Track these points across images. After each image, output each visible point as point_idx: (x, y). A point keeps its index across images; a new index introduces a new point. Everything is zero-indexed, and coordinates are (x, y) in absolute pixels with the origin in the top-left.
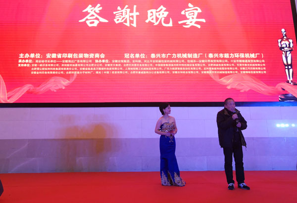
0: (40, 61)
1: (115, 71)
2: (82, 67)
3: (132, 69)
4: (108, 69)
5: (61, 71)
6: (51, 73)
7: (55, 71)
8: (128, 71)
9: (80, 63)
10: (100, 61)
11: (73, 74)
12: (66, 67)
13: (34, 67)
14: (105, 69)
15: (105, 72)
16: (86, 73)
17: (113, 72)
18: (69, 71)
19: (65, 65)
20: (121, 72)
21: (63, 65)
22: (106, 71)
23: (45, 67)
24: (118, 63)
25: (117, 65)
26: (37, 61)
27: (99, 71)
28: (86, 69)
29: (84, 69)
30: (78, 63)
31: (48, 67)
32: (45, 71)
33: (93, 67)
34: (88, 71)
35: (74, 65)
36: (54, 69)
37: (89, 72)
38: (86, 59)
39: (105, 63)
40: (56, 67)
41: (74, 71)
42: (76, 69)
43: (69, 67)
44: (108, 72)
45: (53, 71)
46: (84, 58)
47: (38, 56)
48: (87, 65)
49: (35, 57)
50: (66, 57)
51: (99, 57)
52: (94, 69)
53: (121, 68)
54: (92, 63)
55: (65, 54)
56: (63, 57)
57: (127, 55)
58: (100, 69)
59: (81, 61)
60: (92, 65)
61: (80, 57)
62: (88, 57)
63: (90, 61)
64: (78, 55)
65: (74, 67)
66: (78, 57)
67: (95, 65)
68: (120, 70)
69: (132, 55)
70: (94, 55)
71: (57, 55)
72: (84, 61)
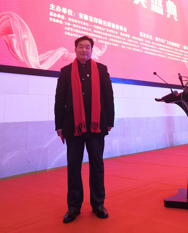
0: (73, 20)
1: (135, 47)
2: (111, 38)
3: (145, 48)
5: (93, 37)
8: (143, 50)
9: (109, 33)
10: (124, 35)
11: (104, 44)
12: (98, 34)
13: (67, 26)
14: (128, 44)
15: (128, 48)
16: (114, 45)
17: (133, 49)
18: (101, 39)
19: (97, 32)
20: (138, 50)
21: (95, 31)
22: (129, 46)
23: (78, 29)
24: (136, 40)
25: (135, 42)
26: (70, 19)
27: (124, 45)
28: (114, 41)
29: (112, 40)
30: (107, 33)
31: (81, 30)
32: (79, 34)
33: (119, 40)
34: (115, 43)
35: (104, 34)
36: (87, 33)
37: (116, 45)
38: (113, 29)
39: (127, 38)
40: (89, 32)
41: (105, 40)
42: (106, 38)
43: (100, 35)
44: (130, 48)
46: (111, 28)
47: (70, 12)
48: (115, 36)
49: (68, 13)
50: (97, 22)
51: (122, 31)
52: (120, 42)
53: (138, 46)
54: (118, 35)
55: (96, 19)
56: (94, 21)
57: (141, 34)
58: (124, 43)
59: (110, 31)
60: (119, 37)
61: (109, 26)
62: (115, 28)
63: (117, 33)
64: (107, 23)
65: (105, 36)
66: (107, 25)
67: (121, 38)
68: (137, 48)
69: (144, 34)
70: (119, 26)
71: (89, 17)
72: (112, 31)
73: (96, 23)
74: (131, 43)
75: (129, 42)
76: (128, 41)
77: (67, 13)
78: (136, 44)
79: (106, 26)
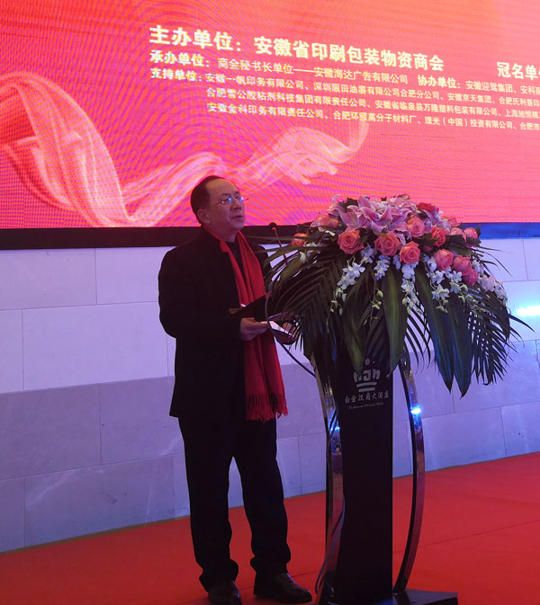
0: (234, 65)
1: (477, 117)
2: (383, 98)
3: (522, 114)
4: (457, 109)
5: (315, 106)
6: (282, 111)
7: (297, 105)
8: (513, 120)
9: (373, 84)
10: (432, 81)
11: (356, 123)
12: (332, 95)
13: (215, 85)
14: (449, 108)
15: (451, 121)
16: (396, 118)
17: (473, 123)
18: (341, 108)
19: (327, 87)
20: (495, 124)
21: (318, 86)
22: (454, 116)
23: (256, 88)
24: (483, 93)
25: (480, 99)
26: (223, 63)
27: (433, 114)
28: (395, 106)
29: (387, 105)
30: (367, 84)
31: (266, 89)
32: (258, 103)
33: (415, 101)
34: (400, 112)
35: (354, 90)
36: (290, 97)
37: (404, 118)
38: (390, 70)
39: (447, 89)
40: (296, 91)
41: (360, 109)
42: (362, 102)
43: (340, 95)
44: (459, 122)
45: (287, 105)
46: (381, 68)
47: (224, 41)
48: (396, 91)
49: (215, 44)
50: (326, 56)
51: (426, 69)
52: (419, 107)
53: (494, 111)
54: (407, 87)
55: (321, 45)
56: (314, 55)
57: (503, 69)
58: (435, 108)
59: (376, 76)
60: (412, 93)
61: (371, 63)
62: (395, 65)
63: (404, 79)
64: (363, 52)
65: (358, 96)
66: (364, 60)
67: (421, 95)
68: (492, 118)
69: (517, 68)
70: (413, 58)
71: (292, 46)
72: (386, 77)
73: (321, 59)
74: (461, 104)
75: (454, 103)
76: (451, 98)
77: (211, 45)
78: (483, 105)
79: (362, 62)
